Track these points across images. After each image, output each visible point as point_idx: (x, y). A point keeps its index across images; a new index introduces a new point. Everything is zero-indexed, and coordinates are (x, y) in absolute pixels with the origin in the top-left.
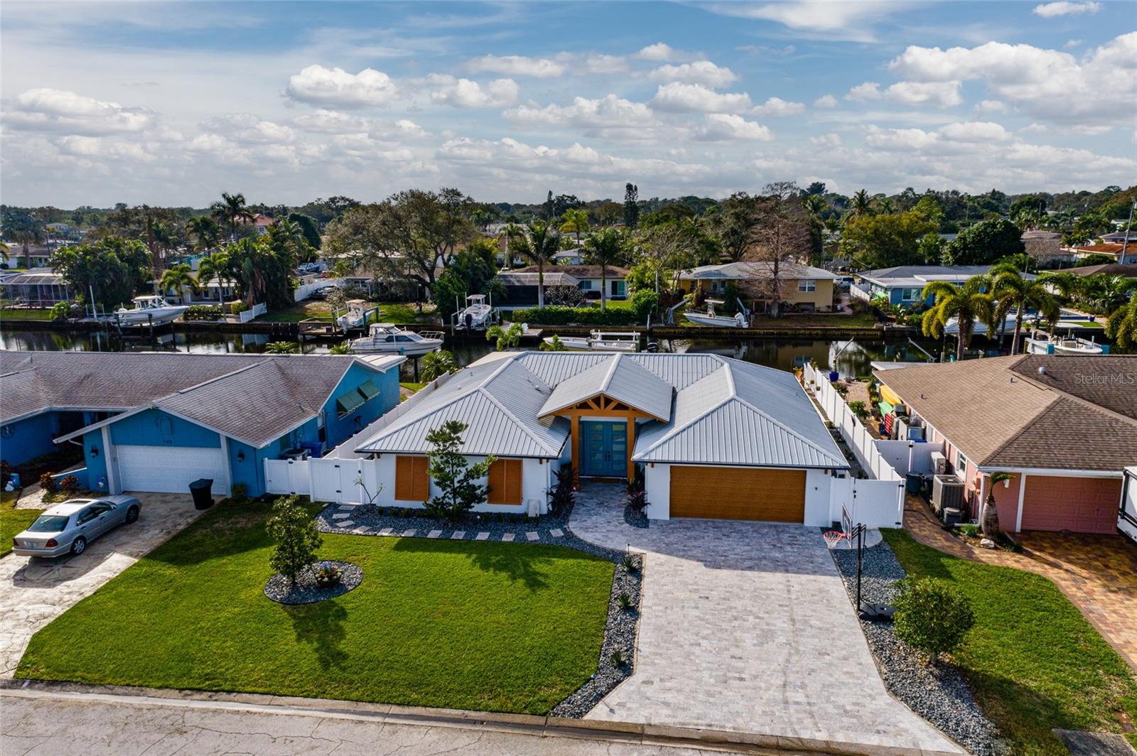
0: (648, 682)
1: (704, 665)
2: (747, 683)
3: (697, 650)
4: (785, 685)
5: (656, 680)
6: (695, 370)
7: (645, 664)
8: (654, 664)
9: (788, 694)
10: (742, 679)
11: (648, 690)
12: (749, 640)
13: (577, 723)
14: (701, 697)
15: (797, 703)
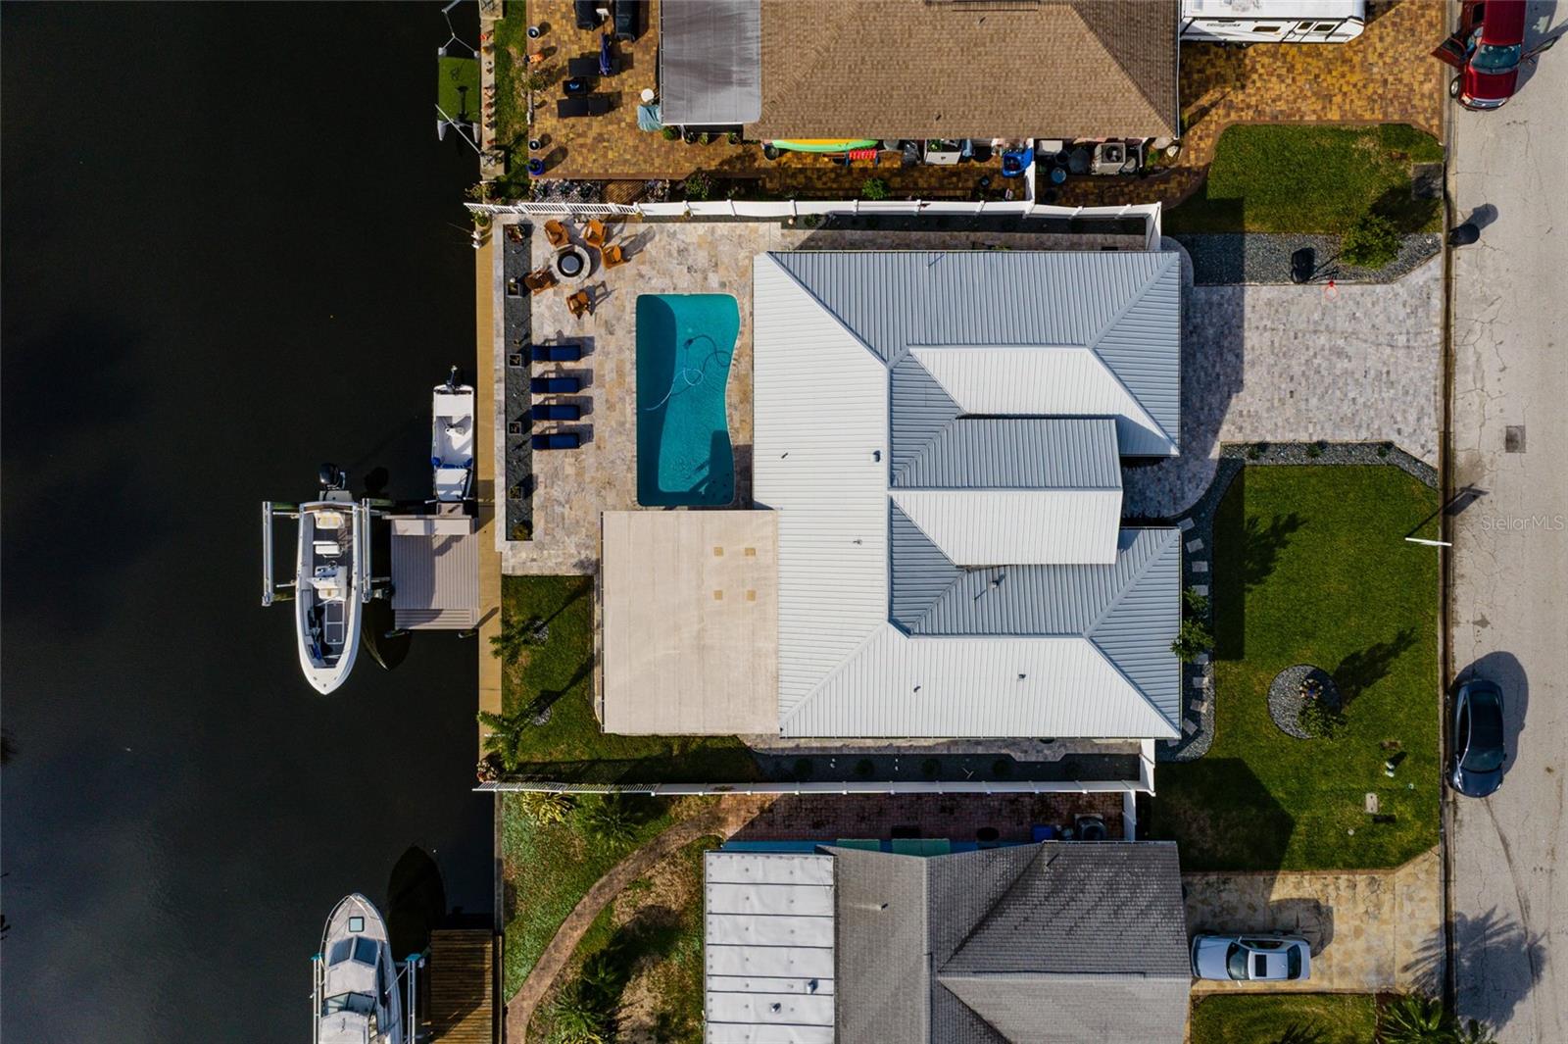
0: (1399, 432)
1: (1376, 396)
2: (1391, 369)
3: (1361, 401)
4: (1392, 346)
5: (1396, 426)
6: (923, 390)
7: (1380, 434)
8: (1379, 429)
9: (1400, 345)
10: (1388, 373)
11: (1407, 430)
12: (1342, 365)
13: (1440, 471)
14: (1409, 398)
15: (1408, 340)
